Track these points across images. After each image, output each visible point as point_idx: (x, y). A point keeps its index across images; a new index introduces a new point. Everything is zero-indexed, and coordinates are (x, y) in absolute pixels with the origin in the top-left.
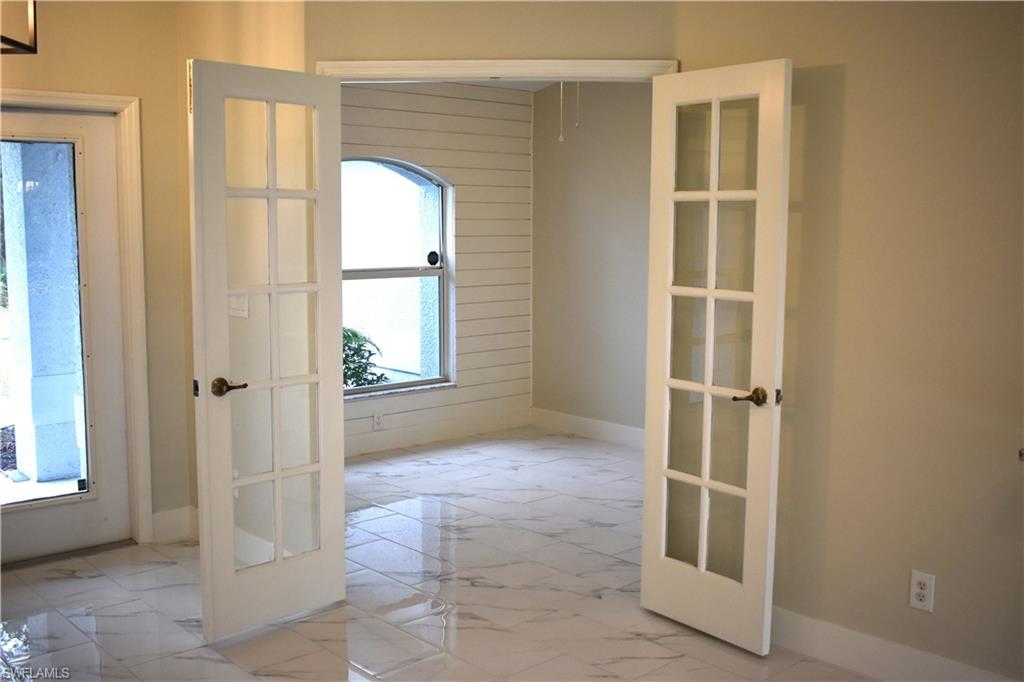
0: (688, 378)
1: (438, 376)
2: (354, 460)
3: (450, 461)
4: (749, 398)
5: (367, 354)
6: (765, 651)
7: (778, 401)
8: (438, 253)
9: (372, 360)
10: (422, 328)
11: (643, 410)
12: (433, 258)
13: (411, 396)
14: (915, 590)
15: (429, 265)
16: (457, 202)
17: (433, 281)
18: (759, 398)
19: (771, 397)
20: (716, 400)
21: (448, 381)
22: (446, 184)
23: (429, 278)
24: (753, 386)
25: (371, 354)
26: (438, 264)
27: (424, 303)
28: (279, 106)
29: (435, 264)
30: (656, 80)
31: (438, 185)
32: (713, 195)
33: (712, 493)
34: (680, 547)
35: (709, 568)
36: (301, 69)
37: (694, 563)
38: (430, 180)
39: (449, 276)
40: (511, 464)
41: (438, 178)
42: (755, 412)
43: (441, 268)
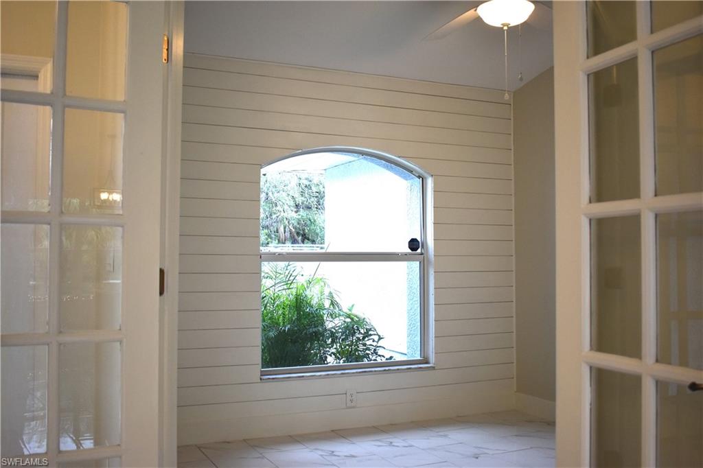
1: (419, 358)
3: (413, 443)
5: (376, 338)
8: (419, 240)
9: (381, 343)
10: (409, 311)
12: (414, 244)
15: (409, 251)
16: (435, 191)
17: (414, 266)
21: (427, 363)
22: (425, 175)
23: (410, 263)
26: (419, 251)
27: (410, 288)
29: (416, 249)
31: (419, 177)
38: (411, 172)
39: (429, 261)
40: (476, 451)
41: (417, 168)
43: (422, 254)
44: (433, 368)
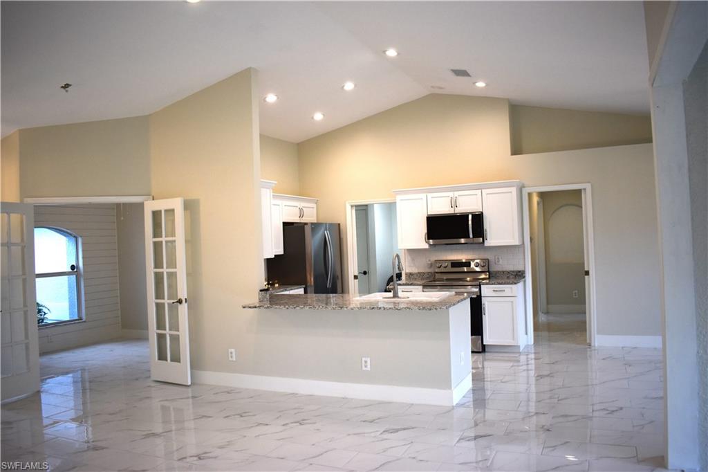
0: (160, 299)
1: (77, 318)
2: (43, 353)
4: (177, 302)
6: (189, 383)
7: (186, 302)
8: (75, 265)
9: (45, 316)
10: (69, 298)
11: (147, 326)
12: (73, 267)
13: (65, 327)
14: (230, 355)
15: (71, 270)
17: (73, 277)
18: (180, 302)
19: (184, 301)
20: (168, 304)
21: (82, 320)
22: (78, 236)
23: (71, 276)
24: (179, 298)
25: (45, 314)
26: (76, 270)
28: (11, 215)
29: (74, 270)
30: (146, 203)
31: (75, 237)
32: (163, 239)
33: (171, 335)
34: (162, 357)
35: (172, 360)
36: (18, 201)
37: (166, 360)
38: (71, 235)
39: (80, 274)
41: (74, 233)
42: (180, 306)
44: (85, 322)
